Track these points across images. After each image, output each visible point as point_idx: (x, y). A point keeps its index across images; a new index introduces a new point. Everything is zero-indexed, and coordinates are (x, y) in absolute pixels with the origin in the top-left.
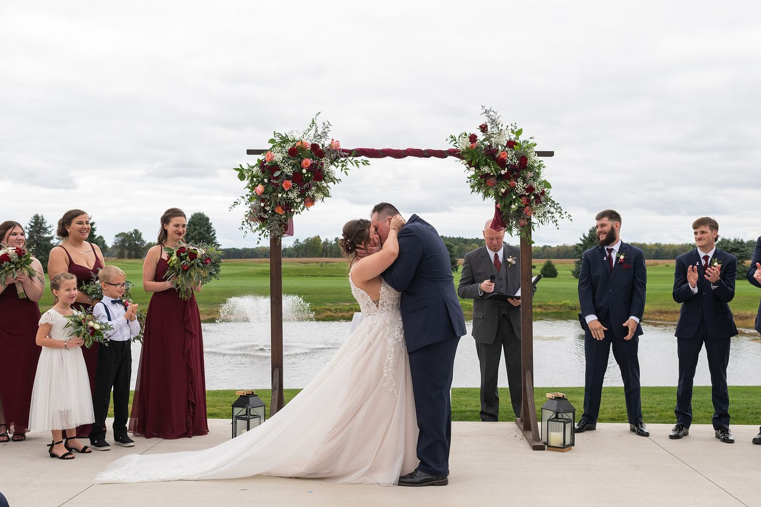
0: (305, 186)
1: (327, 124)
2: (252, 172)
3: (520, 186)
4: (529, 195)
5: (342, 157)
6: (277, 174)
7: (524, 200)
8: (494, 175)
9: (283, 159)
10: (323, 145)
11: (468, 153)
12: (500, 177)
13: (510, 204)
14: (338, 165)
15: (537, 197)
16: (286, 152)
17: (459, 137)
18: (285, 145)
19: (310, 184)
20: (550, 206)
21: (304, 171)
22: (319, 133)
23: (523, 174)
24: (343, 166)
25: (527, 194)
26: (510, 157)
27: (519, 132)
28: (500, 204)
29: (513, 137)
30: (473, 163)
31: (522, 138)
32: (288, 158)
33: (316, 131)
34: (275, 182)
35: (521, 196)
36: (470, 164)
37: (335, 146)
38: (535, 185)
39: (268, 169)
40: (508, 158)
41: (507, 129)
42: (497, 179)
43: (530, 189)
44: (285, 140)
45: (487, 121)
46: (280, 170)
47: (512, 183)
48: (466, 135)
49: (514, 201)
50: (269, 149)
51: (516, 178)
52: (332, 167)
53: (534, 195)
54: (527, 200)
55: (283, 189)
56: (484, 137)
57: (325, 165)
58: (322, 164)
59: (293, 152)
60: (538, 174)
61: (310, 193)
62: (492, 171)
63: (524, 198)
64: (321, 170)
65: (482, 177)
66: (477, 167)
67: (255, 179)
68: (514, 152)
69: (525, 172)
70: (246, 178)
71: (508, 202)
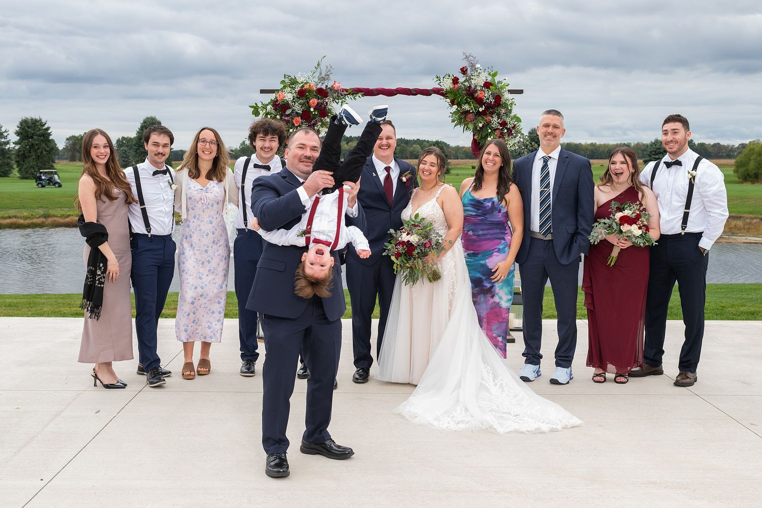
0: (313, 122)
1: (329, 67)
2: (266, 109)
3: (495, 121)
4: (503, 128)
5: (342, 95)
6: (288, 112)
7: (497, 133)
8: (473, 112)
9: (294, 99)
10: (326, 86)
11: (451, 93)
12: (479, 114)
13: (487, 136)
14: (338, 102)
15: (508, 129)
16: (296, 93)
17: (443, 78)
18: (294, 86)
19: (316, 121)
20: (520, 138)
21: (312, 109)
22: (323, 75)
23: (498, 110)
24: (342, 103)
25: (501, 128)
26: (487, 95)
27: (495, 75)
28: (477, 136)
29: (489, 79)
30: (456, 102)
31: (497, 79)
32: (297, 97)
33: (321, 73)
34: (286, 118)
35: (495, 130)
36: (453, 103)
37: (337, 88)
38: (508, 120)
39: (281, 107)
40: (485, 97)
41: (484, 72)
42: (476, 115)
43: (504, 124)
44: (294, 82)
45: (467, 65)
46: (290, 108)
47: (488, 118)
48: (449, 76)
49: (490, 134)
50: (280, 89)
51: (492, 113)
52: (334, 105)
53: (507, 128)
54: (501, 132)
55: (293, 124)
56: (464, 79)
57: (329, 103)
58: (327, 103)
59: (302, 94)
60: (510, 111)
61: (316, 128)
62: (472, 109)
63: (498, 131)
64: (325, 108)
65: (462, 113)
66: (459, 105)
67: (269, 116)
68: (490, 92)
69: (499, 109)
70: (261, 115)
71: (484, 134)
